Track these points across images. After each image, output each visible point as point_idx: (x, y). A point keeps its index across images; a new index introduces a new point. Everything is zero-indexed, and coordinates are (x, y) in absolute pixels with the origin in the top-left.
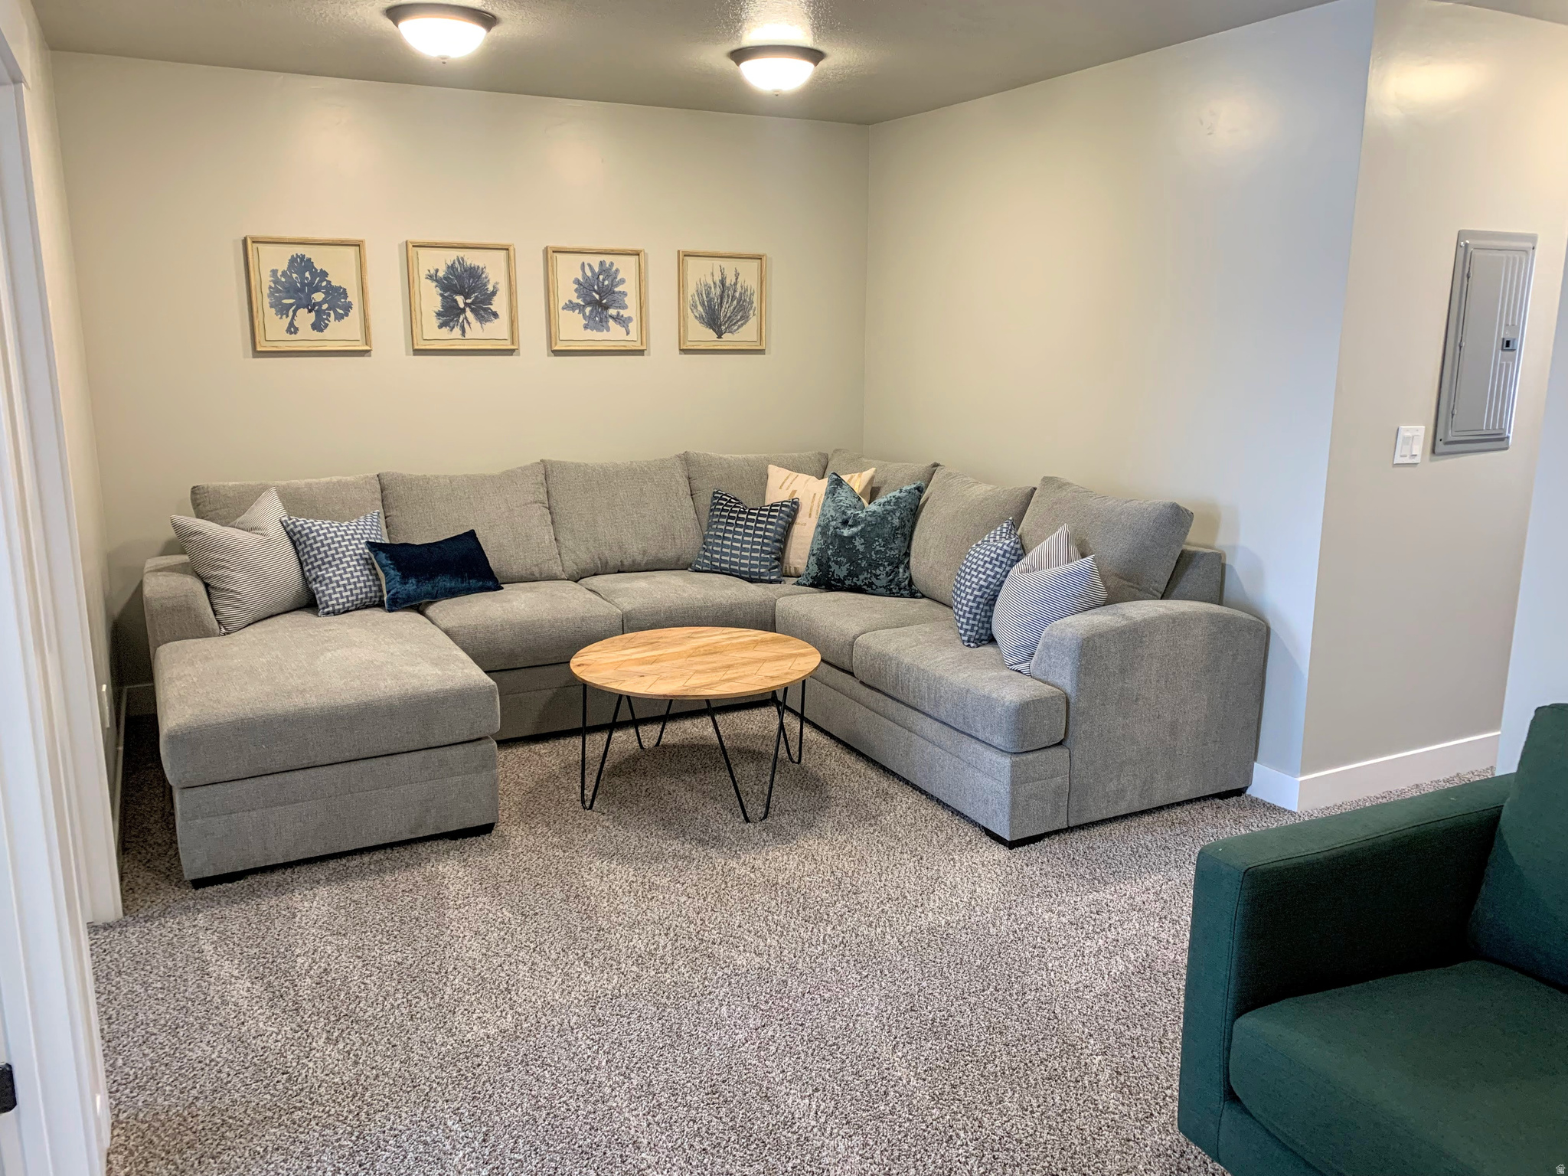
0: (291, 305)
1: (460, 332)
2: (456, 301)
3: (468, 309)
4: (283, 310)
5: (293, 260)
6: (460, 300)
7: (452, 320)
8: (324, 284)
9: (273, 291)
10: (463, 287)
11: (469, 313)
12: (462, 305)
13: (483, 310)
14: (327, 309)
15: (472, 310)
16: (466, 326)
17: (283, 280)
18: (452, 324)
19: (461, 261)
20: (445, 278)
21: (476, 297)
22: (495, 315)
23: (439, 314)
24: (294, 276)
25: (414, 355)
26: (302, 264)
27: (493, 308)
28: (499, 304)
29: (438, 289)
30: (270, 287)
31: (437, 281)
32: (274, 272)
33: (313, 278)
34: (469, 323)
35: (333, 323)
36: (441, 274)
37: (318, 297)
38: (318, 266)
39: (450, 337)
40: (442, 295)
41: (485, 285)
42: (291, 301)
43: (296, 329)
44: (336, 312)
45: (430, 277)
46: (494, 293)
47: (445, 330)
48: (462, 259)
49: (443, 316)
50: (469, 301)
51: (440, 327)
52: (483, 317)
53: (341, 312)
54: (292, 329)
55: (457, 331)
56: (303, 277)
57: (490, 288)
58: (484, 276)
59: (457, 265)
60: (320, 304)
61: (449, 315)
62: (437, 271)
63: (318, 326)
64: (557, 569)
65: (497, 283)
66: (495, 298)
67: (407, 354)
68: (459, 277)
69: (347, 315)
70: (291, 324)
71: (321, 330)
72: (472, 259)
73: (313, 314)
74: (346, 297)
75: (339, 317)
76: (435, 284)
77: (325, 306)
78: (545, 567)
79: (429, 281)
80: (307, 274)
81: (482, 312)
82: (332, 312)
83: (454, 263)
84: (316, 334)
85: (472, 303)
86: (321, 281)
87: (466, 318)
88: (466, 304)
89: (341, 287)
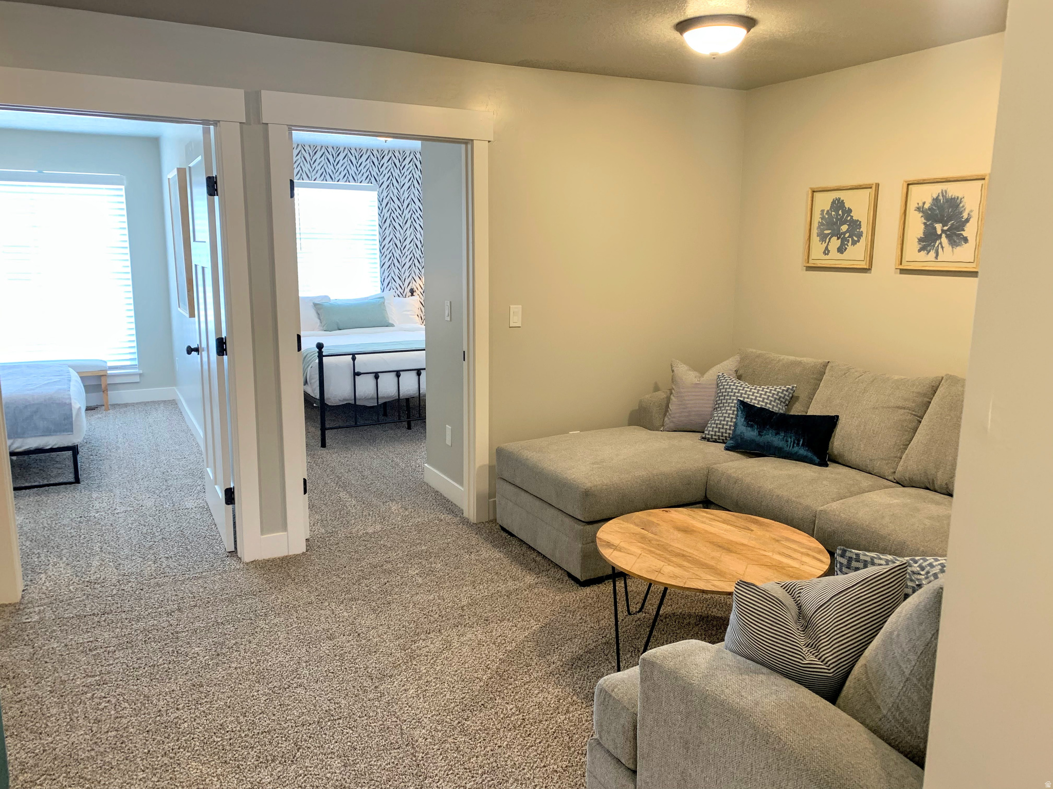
0: (829, 234)
1: (934, 255)
2: (935, 228)
3: (943, 235)
4: (823, 238)
5: (833, 202)
6: (939, 227)
7: (929, 245)
8: (849, 218)
9: (821, 224)
10: (943, 216)
11: (944, 240)
12: (939, 232)
13: (956, 237)
14: (848, 237)
15: (947, 236)
16: (940, 250)
17: (827, 217)
18: (929, 248)
19: (944, 193)
20: (930, 209)
21: (952, 225)
22: (966, 240)
23: (920, 240)
24: (833, 213)
25: (901, 273)
26: (838, 205)
27: (965, 234)
28: (970, 231)
29: (923, 218)
30: (819, 222)
31: (923, 212)
32: (823, 211)
33: (843, 214)
34: (942, 247)
35: (850, 248)
36: (927, 206)
37: (844, 228)
38: (847, 206)
39: (926, 260)
40: (925, 224)
41: (961, 213)
42: (829, 231)
43: (829, 251)
44: (853, 239)
45: (918, 209)
46: (967, 220)
47: (923, 253)
48: (946, 192)
49: (923, 242)
50: (946, 228)
51: (920, 251)
52: (955, 241)
53: (856, 239)
54: (826, 252)
55: (932, 254)
56: (838, 214)
57: (965, 215)
58: (961, 205)
59: (941, 197)
60: (845, 233)
61: (928, 241)
62: (924, 203)
63: (841, 250)
64: (887, 471)
65: (971, 211)
66: (968, 225)
67: (895, 273)
68: (941, 208)
69: (858, 241)
70: (827, 248)
71: (842, 253)
72: (953, 190)
73: (840, 240)
74: (860, 228)
75: (854, 243)
76: (921, 214)
77: (847, 235)
78: (878, 464)
79: (917, 212)
80: (840, 212)
81: (955, 238)
82: (850, 239)
83: (938, 196)
84: (839, 256)
85: (947, 230)
86: (847, 217)
87: (941, 243)
88: (943, 231)
89: (858, 220)
